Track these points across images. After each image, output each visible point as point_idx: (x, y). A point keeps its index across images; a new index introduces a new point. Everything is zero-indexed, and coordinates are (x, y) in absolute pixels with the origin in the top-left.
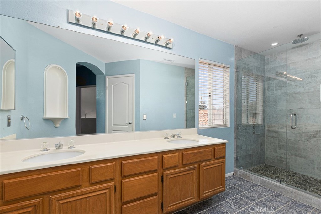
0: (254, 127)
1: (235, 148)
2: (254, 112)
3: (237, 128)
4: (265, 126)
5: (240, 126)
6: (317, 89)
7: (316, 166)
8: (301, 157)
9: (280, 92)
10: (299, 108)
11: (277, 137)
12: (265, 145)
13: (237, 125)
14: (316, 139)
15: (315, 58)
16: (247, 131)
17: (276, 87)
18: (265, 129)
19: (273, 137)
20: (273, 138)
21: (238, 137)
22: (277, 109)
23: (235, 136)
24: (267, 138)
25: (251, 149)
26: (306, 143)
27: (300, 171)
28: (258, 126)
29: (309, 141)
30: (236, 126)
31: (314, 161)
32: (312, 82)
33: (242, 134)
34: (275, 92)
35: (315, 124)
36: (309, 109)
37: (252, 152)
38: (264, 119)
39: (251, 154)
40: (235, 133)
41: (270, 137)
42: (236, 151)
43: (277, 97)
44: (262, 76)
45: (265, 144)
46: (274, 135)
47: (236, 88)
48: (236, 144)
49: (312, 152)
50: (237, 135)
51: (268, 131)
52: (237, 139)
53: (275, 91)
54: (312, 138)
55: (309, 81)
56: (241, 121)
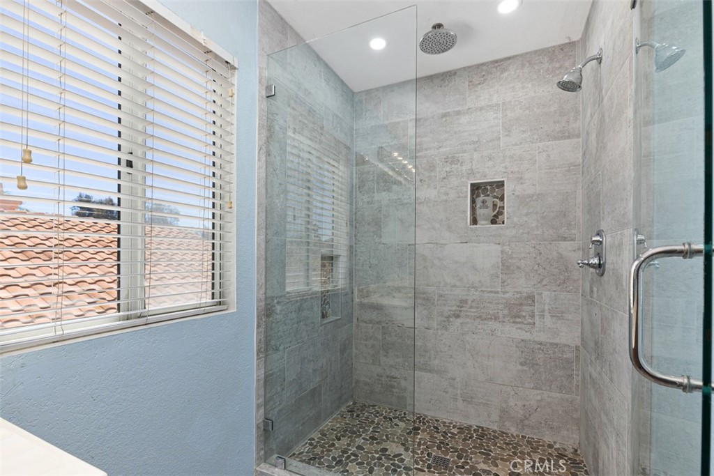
0: (325, 299)
1: (258, 389)
2: (325, 251)
3: (267, 312)
4: (352, 293)
5: (278, 303)
6: (462, 193)
7: (459, 392)
8: (430, 371)
9: (388, 198)
10: (426, 242)
11: (380, 322)
12: (354, 347)
13: (266, 298)
14: (460, 320)
15: (458, 113)
16: (305, 313)
17: (378, 183)
18: (352, 301)
19: (371, 321)
20: (371, 325)
21: (273, 342)
22: (380, 243)
23: (259, 342)
24: (358, 326)
25: (315, 371)
26: (440, 333)
27: (428, 410)
28: (335, 294)
29: (446, 329)
30: (263, 304)
31: (455, 379)
32: (452, 173)
33: (285, 328)
34: (377, 197)
35: (458, 284)
36: (445, 245)
37: (318, 379)
38: (351, 274)
39: (315, 388)
40: (258, 333)
41: (365, 322)
42: (262, 400)
43: (380, 209)
44: (348, 148)
45: (354, 343)
46: (373, 315)
47: (263, 158)
48: (263, 371)
49: (451, 357)
50: (266, 337)
51: (362, 305)
52: (266, 350)
53: (376, 194)
54: (451, 319)
55: (447, 171)
56: (282, 285)
